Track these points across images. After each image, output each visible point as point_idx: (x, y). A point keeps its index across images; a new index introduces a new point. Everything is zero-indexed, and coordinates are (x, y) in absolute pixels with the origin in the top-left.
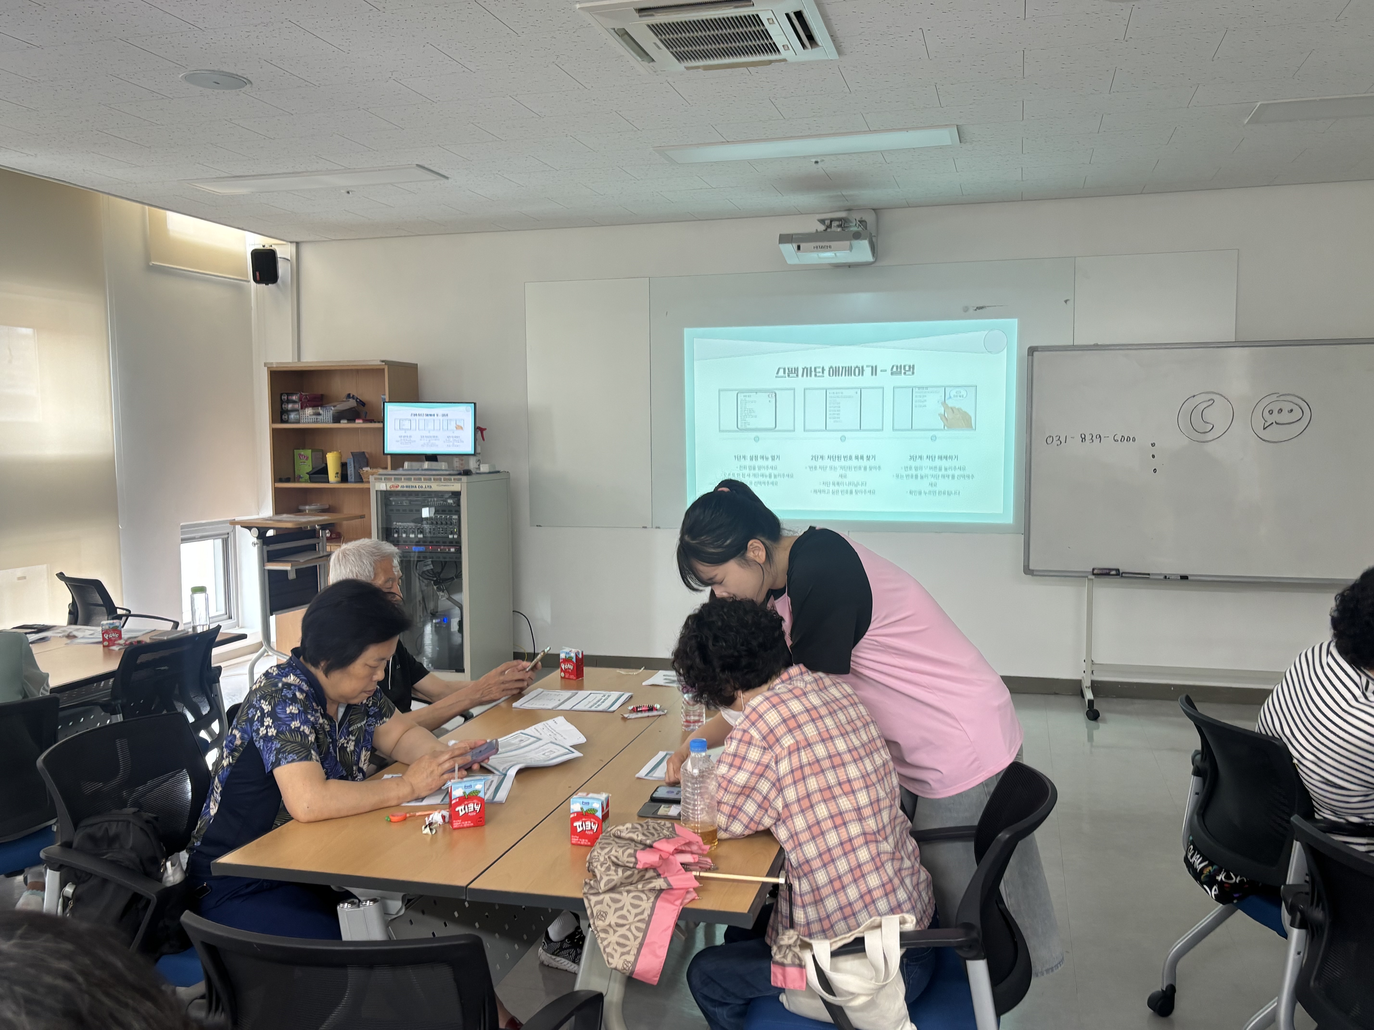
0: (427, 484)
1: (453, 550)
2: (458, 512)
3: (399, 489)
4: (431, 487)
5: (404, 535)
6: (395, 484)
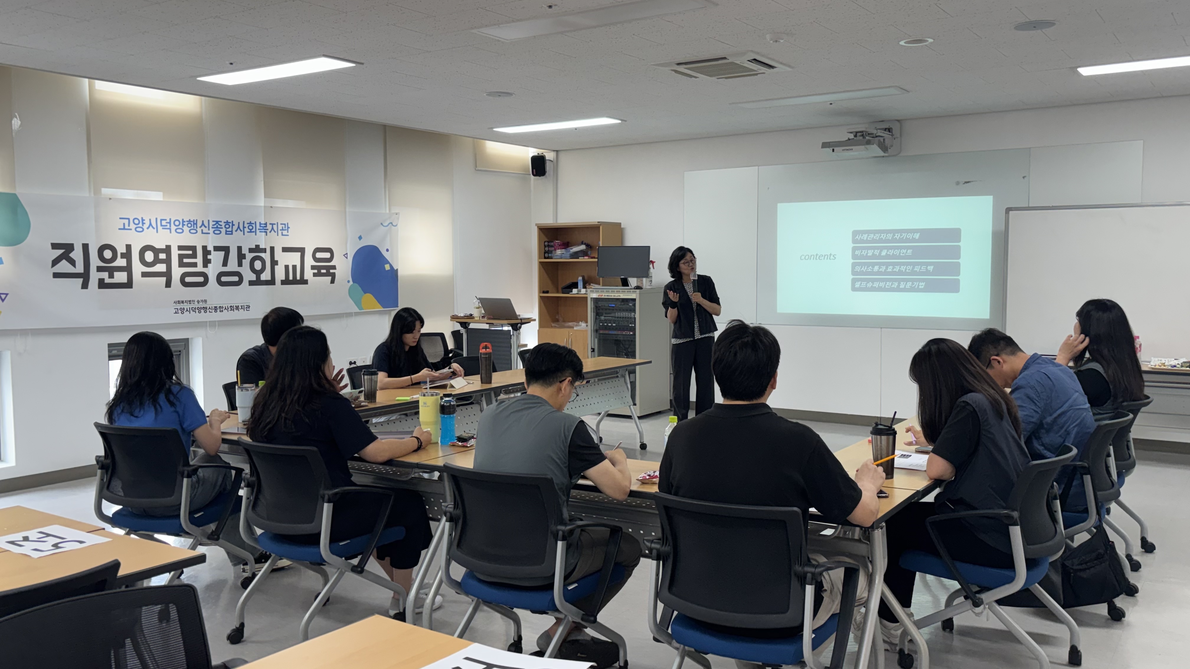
0: (618, 295)
1: (631, 333)
2: (634, 311)
3: (603, 297)
4: (620, 296)
5: (605, 324)
6: (601, 294)
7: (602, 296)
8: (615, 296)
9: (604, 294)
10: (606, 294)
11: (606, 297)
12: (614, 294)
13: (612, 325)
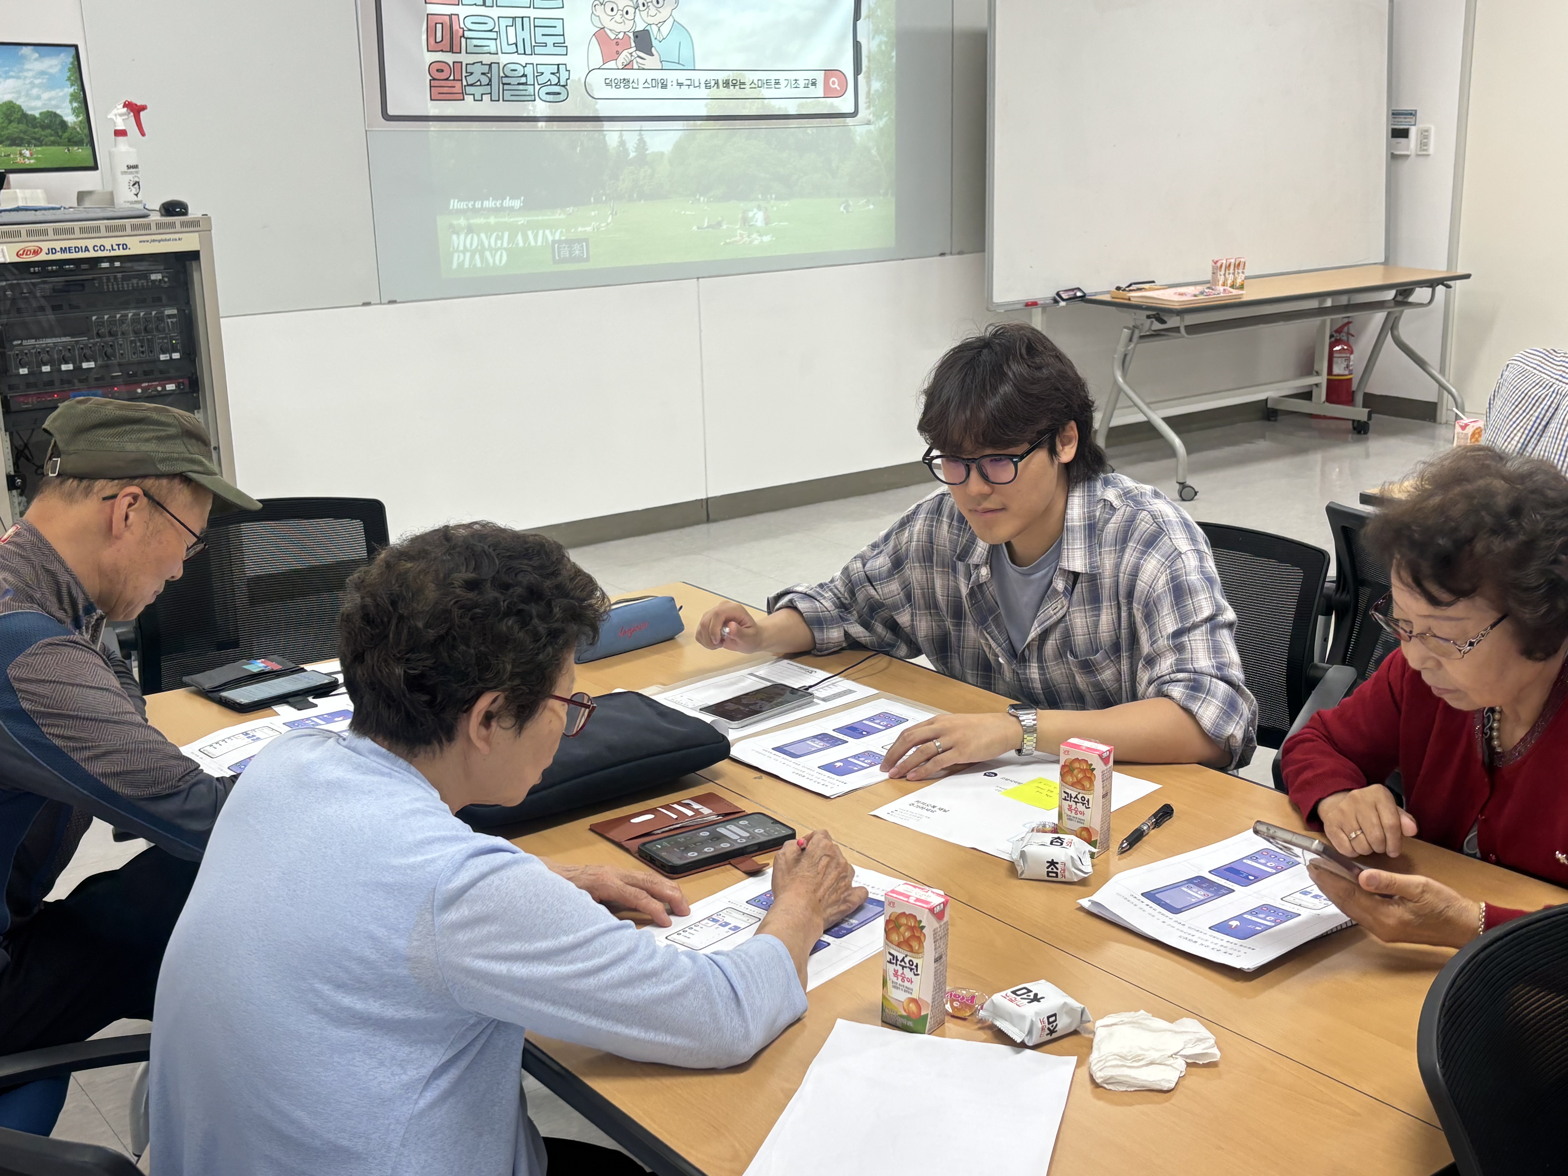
0: (115, 241)
1: (171, 387)
2: (179, 300)
3: (42, 257)
4: (125, 247)
5: (46, 369)
6: (32, 246)
7: (36, 253)
8: (102, 248)
9: (45, 246)
10: (58, 245)
11: (59, 256)
12: (98, 242)
13: (78, 369)
